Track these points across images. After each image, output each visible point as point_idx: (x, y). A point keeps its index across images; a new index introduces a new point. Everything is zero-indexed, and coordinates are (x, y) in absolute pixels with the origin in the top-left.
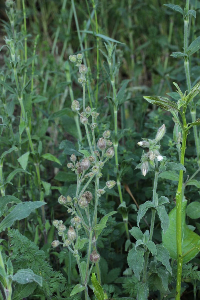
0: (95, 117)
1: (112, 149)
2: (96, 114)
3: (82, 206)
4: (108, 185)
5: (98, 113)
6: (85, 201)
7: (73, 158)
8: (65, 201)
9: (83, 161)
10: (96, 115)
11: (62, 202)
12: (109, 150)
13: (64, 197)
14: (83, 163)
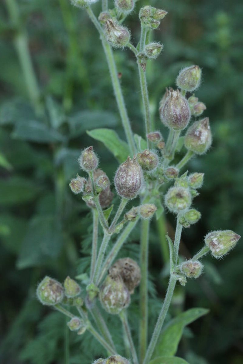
0: (152, 22)
1: (205, 125)
2: (156, 13)
3: (112, 307)
4: (214, 245)
5: (163, 11)
6: (122, 292)
7: (89, 160)
8: (58, 294)
9: (125, 171)
10: (155, 16)
11: (51, 298)
12: (197, 128)
13: (57, 284)
14: (124, 174)
